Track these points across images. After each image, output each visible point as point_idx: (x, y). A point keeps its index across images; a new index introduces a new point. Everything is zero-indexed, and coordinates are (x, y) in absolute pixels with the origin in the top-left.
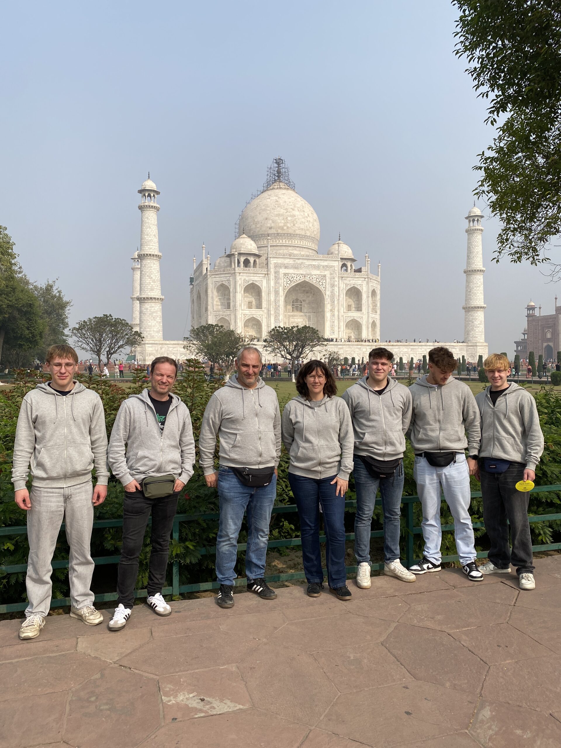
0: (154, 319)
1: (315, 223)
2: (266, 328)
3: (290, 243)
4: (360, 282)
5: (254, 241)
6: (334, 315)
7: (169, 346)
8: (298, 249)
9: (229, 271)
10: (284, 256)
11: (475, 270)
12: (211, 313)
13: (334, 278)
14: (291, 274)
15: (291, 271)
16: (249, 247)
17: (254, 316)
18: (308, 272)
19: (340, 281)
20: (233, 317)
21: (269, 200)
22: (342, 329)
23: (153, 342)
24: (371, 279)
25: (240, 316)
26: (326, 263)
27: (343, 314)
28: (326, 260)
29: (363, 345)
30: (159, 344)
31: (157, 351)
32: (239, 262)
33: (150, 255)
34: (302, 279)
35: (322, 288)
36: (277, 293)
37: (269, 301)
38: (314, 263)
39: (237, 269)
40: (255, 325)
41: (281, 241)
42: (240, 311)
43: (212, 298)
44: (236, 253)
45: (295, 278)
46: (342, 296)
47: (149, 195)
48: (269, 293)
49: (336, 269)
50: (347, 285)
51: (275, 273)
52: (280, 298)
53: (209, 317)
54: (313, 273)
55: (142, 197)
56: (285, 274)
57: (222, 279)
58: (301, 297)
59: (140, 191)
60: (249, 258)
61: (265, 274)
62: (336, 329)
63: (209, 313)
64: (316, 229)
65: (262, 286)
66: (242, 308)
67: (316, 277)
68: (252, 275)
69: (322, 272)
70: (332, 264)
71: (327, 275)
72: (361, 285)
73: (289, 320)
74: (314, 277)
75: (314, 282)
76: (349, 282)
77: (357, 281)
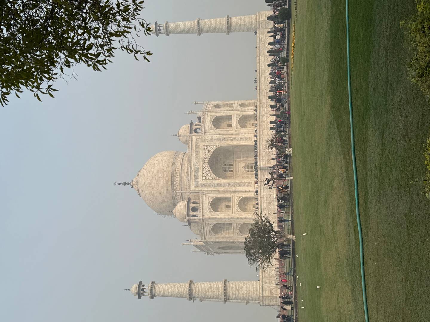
0: (241, 288)
1: (163, 155)
2: (247, 194)
3: (178, 174)
4: (209, 118)
5: (177, 203)
6: (235, 138)
7: (264, 276)
8: (183, 168)
9: (201, 224)
10: (189, 179)
11: (198, 26)
12: (235, 239)
13: (206, 139)
14: (203, 174)
15: (200, 173)
16: (182, 207)
17: (237, 203)
18: (201, 160)
19: (208, 134)
20: (238, 221)
21: (146, 192)
22: (247, 131)
23: (261, 289)
24: (206, 109)
25: (237, 215)
26: (194, 146)
27: (234, 131)
28: (191, 145)
29: (260, 114)
30: (262, 284)
31: (268, 287)
32: (194, 216)
33: (189, 290)
34: (207, 164)
35: (214, 149)
36: (218, 185)
37: (225, 191)
38: (194, 155)
39: (199, 218)
40: (244, 203)
41: (177, 182)
42: (233, 215)
43: (223, 238)
44: (187, 218)
45: (206, 170)
46: (220, 132)
47: (143, 290)
48: (219, 191)
49: (198, 138)
50: (211, 129)
51: (202, 186)
52: (222, 182)
53: (239, 240)
54: (202, 156)
55: (144, 295)
56: (203, 179)
57: (208, 229)
58: (221, 165)
59: (140, 297)
60: (191, 208)
61: (203, 194)
62: (246, 136)
63: (236, 241)
64: (168, 154)
65: (213, 197)
66: (231, 213)
67: (205, 153)
68: (204, 205)
69: (201, 148)
70: (195, 141)
71: (204, 145)
72: (211, 117)
73: (240, 175)
74: (205, 155)
75: (209, 155)
76: (209, 126)
77: (208, 121)
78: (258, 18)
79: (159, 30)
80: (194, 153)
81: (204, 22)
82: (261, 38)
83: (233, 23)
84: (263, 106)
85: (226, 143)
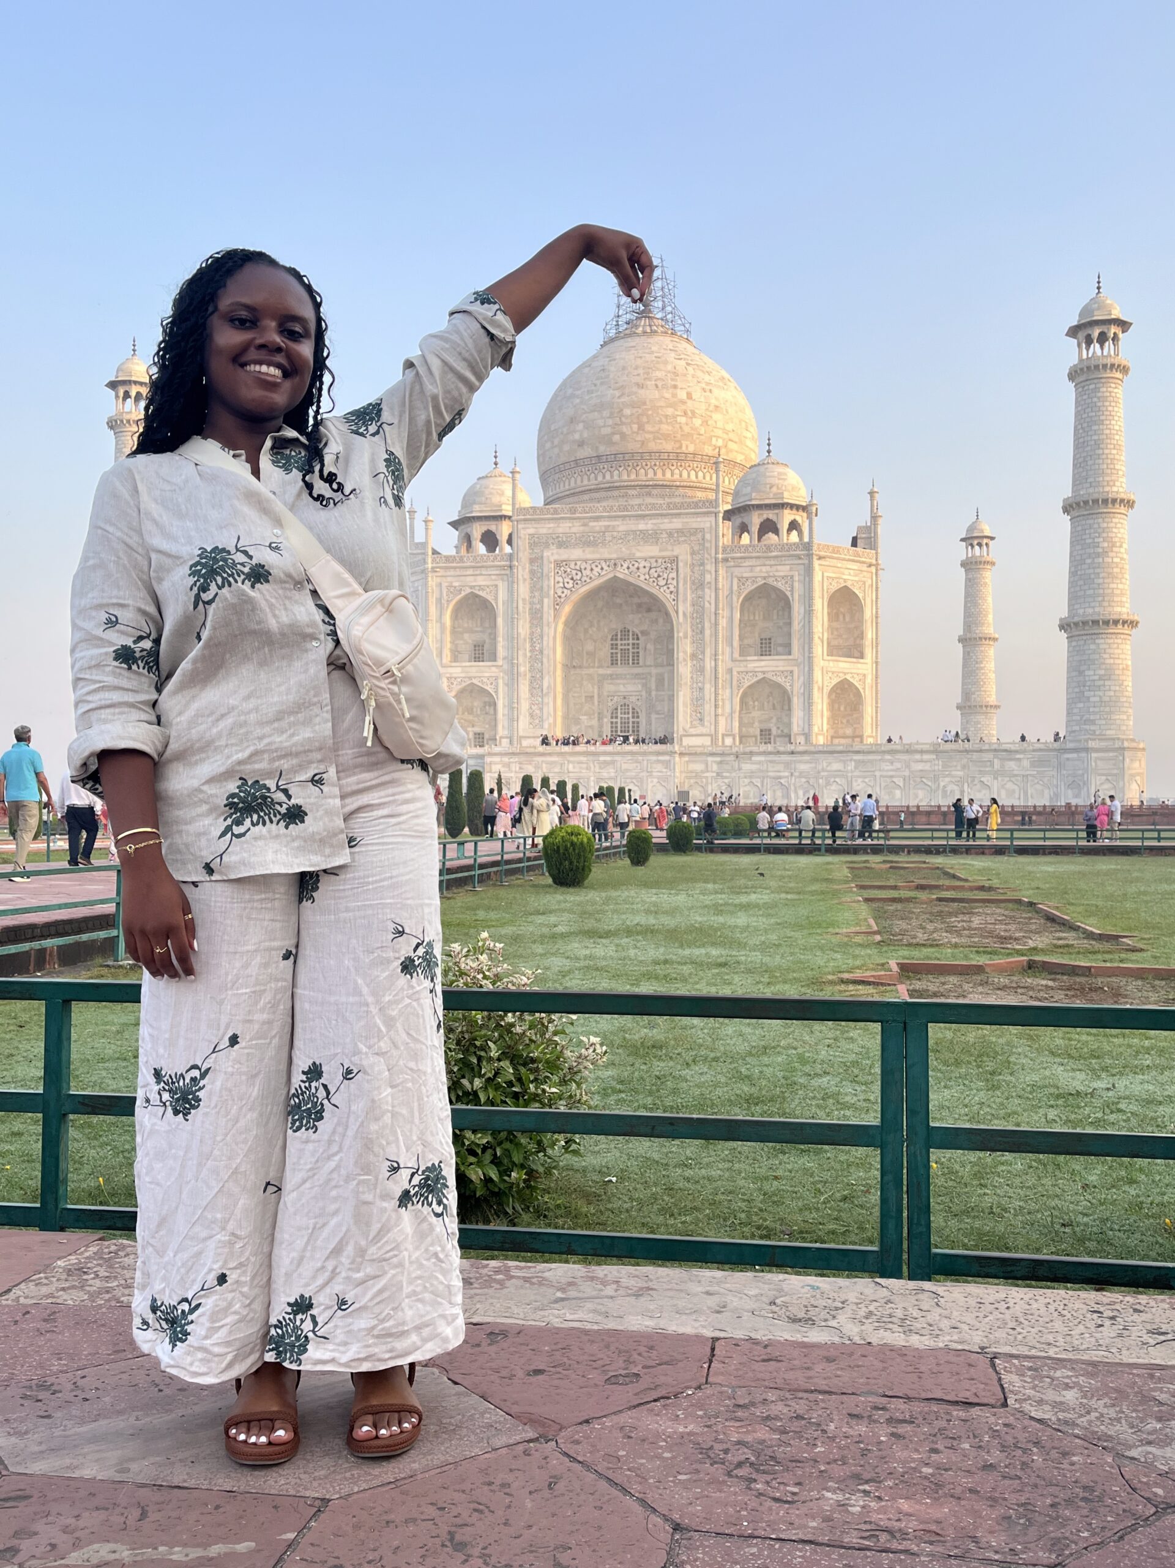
2: (506, 711)
4: (783, 570)
6: (702, 670)
13: (703, 564)
14: (576, 561)
15: (576, 553)
17: (475, 681)
18: (625, 552)
19: (722, 572)
22: (728, 709)
24: (824, 558)
26: (677, 524)
27: (730, 664)
28: (679, 514)
34: (609, 574)
35: (664, 595)
36: (536, 616)
37: (515, 640)
38: (642, 526)
39: (430, 560)
40: (490, 705)
45: (588, 572)
46: (724, 613)
48: (514, 618)
49: (708, 536)
50: (742, 581)
51: (532, 561)
52: (546, 629)
54: (638, 554)
56: (558, 564)
59: (113, 385)
61: (506, 568)
65: (496, 599)
66: (444, 661)
67: (648, 565)
68: (470, 572)
69: (666, 550)
70: (695, 525)
71: (680, 558)
72: (788, 579)
73: (601, 688)
74: (641, 566)
75: (642, 578)
76: (751, 571)
77: (774, 568)
78: (1103, 744)
79: (1089, 341)
80: (650, 526)
81: (1105, 525)
82: (1018, 756)
83: (1092, 647)
85: (686, 637)
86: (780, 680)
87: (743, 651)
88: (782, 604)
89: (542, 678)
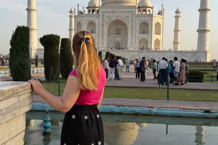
2: (97, 43)
4: (147, 19)
6: (132, 36)
14: (110, 16)
15: (110, 14)
16: (95, 4)
18: (119, 15)
19: (137, 19)
26: (129, 10)
27: (138, 35)
34: (116, 18)
35: (126, 22)
36: (103, 25)
37: (99, 30)
38: (122, 10)
45: (113, 18)
48: (99, 26)
49: (134, 12)
50: (140, 20)
51: (102, 16)
52: (105, 28)
54: (122, 15)
56: (107, 16)
57: (79, 20)
58: (120, 27)
60: (94, 9)
65: (96, 22)
68: (91, 17)
69: (127, 14)
70: (132, 10)
71: (129, 16)
72: (148, 20)
73: (113, 39)
74: (122, 17)
75: (122, 19)
81: (206, 14)
84: (139, 54)
85: (130, 30)
86: (146, 38)
87: (140, 33)
88: (147, 25)
89: (104, 37)
